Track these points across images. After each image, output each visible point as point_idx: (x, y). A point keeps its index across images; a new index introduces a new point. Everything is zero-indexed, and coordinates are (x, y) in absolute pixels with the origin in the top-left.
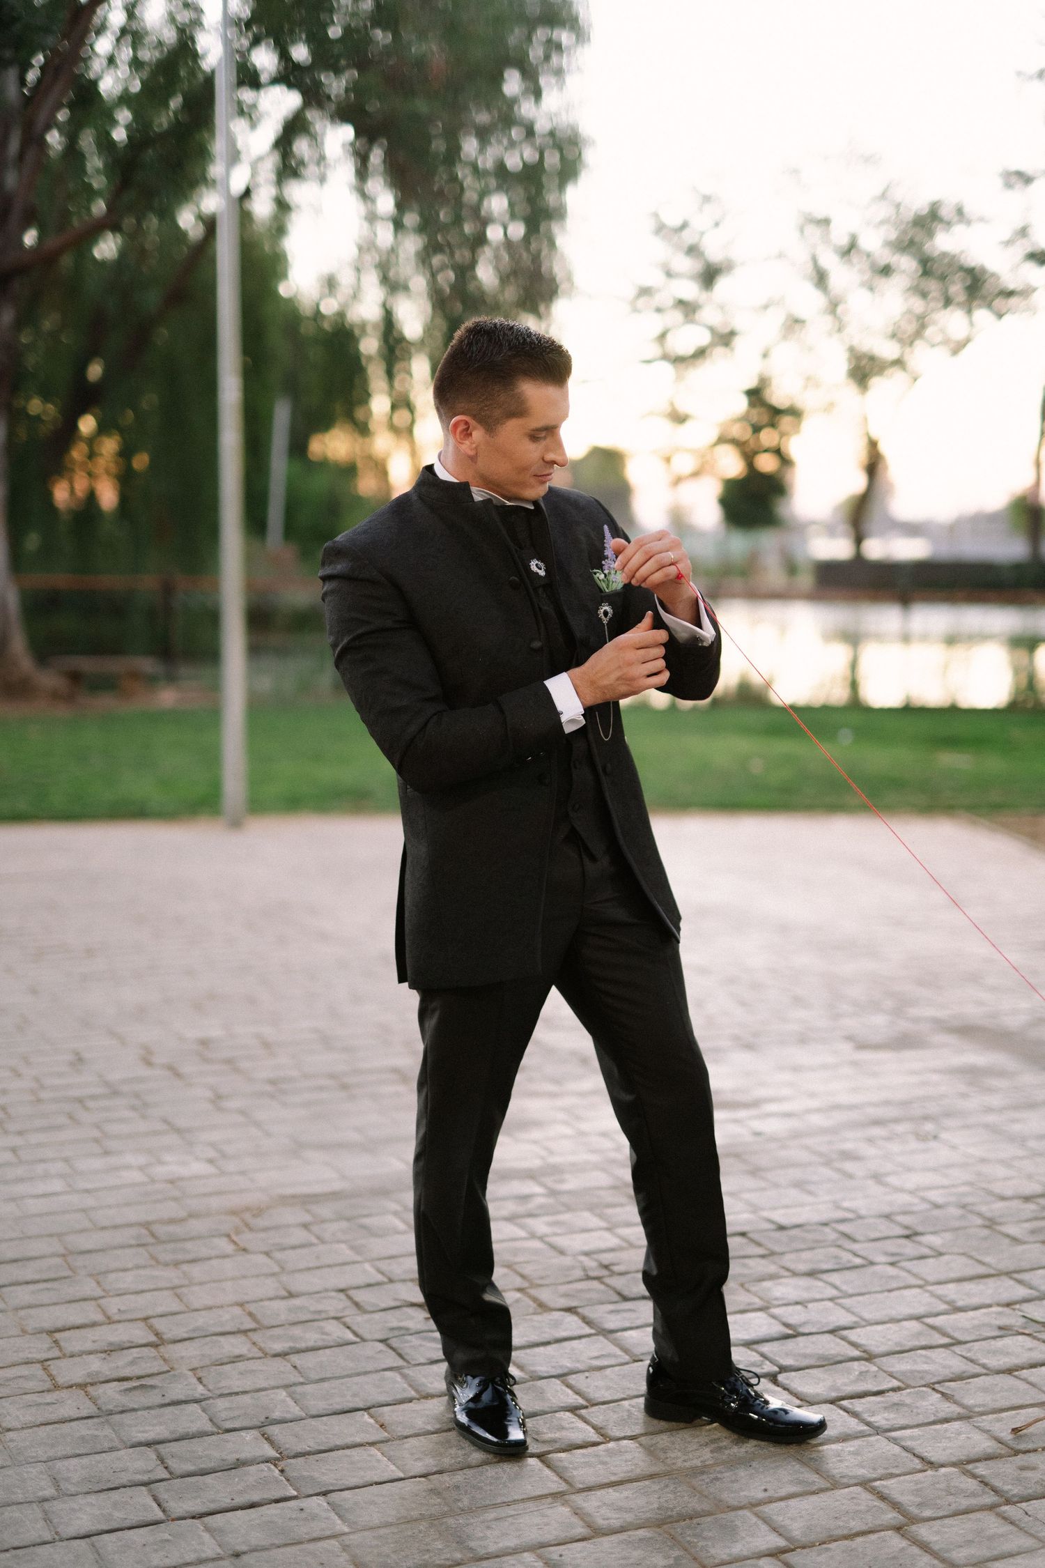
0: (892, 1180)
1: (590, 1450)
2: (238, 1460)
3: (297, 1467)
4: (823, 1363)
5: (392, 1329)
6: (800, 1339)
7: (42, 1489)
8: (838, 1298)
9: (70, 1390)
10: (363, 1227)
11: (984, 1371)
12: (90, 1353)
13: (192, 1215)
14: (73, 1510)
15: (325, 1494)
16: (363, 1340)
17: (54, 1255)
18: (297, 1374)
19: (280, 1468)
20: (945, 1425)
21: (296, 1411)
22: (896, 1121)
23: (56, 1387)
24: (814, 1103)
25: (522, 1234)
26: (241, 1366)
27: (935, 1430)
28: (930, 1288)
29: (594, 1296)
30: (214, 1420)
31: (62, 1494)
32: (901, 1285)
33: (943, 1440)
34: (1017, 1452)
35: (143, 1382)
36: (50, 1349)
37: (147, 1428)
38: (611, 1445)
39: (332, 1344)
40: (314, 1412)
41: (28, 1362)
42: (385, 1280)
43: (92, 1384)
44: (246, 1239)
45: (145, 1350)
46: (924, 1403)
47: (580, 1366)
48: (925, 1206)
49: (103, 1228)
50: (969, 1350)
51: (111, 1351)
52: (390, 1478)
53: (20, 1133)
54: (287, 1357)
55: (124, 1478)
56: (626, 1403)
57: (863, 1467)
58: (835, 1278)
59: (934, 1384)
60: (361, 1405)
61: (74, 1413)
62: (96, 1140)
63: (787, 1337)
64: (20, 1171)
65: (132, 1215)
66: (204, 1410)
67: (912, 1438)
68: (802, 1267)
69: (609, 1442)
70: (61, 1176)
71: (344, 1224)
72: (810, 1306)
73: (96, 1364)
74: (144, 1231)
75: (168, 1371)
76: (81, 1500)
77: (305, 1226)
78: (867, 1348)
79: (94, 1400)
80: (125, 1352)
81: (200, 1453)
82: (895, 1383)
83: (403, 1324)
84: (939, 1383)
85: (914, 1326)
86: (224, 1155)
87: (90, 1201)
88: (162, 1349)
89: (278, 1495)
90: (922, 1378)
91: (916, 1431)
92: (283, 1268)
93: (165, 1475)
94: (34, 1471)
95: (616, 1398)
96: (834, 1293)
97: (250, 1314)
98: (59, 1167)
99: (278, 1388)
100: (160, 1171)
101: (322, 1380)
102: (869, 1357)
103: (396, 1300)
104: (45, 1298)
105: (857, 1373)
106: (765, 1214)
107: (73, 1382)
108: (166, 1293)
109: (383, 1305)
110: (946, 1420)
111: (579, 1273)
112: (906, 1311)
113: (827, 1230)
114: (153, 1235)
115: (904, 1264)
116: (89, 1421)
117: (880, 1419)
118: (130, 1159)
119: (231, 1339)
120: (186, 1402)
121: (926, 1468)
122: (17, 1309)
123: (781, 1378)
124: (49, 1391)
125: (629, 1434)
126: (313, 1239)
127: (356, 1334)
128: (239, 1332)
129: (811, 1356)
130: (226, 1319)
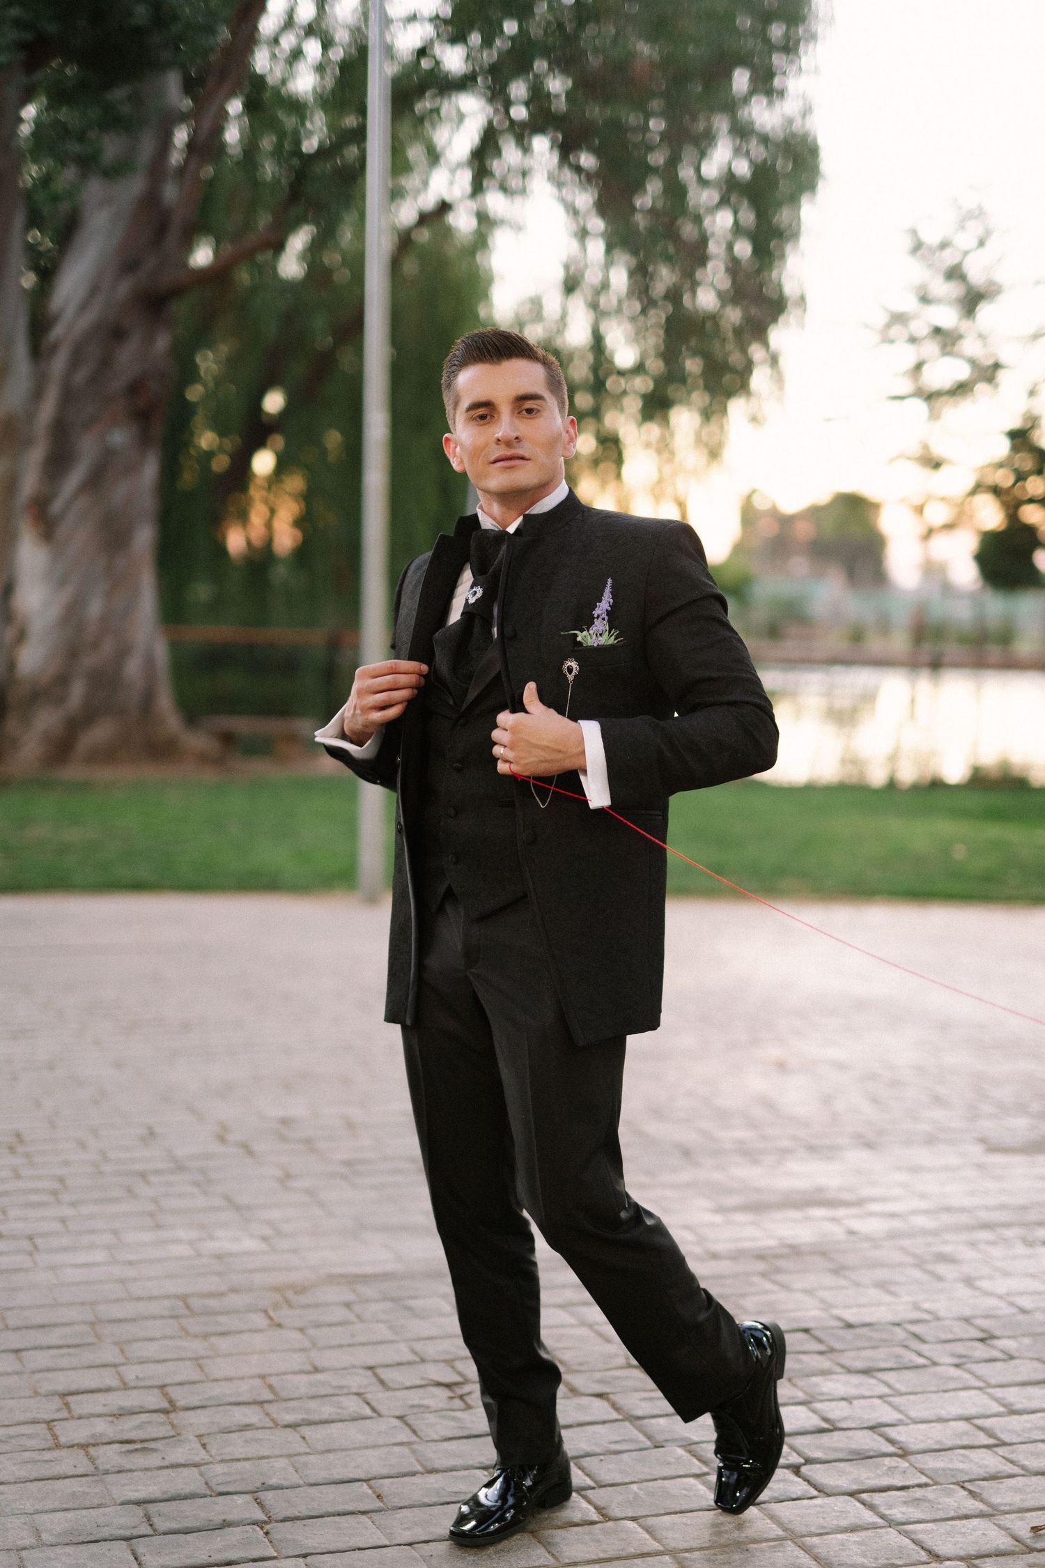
0: (984, 1284)
1: (587, 1528)
2: (224, 1521)
3: (278, 1530)
4: (855, 1457)
5: (413, 1406)
6: (836, 1434)
7: (23, 1538)
8: (889, 1396)
9: (71, 1449)
10: (409, 1309)
11: (1022, 1472)
12: (99, 1416)
13: (234, 1290)
14: (50, 1559)
15: (305, 1556)
16: (380, 1415)
17: (85, 1323)
18: (305, 1445)
19: (265, 1531)
20: (965, 1522)
21: (295, 1479)
22: (1007, 1225)
23: (58, 1446)
24: (924, 1205)
26: (248, 1434)
27: (952, 1526)
28: (990, 1390)
29: (630, 1383)
30: (210, 1484)
31: (40, 1544)
32: (960, 1386)
33: (958, 1536)
34: (1032, 1551)
35: (146, 1445)
36: (58, 1410)
37: (139, 1488)
38: (610, 1524)
39: (347, 1418)
40: (312, 1481)
41: (34, 1422)
42: (418, 1359)
43: (94, 1445)
44: (284, 1315)
45: (155, 1415)
46: (948, 1500)
47: (598, 1450)
48: (1011, 1311)
49: (139, 1299)
50: (1013, 1452)
51: (120, 1415)
52: (374, 1545)
53: (73, 1204)
54: (298, 1428)
55: (105, 1532)
56: (634, 1487)
57: (864, 1556)
58: (890, 1377)
59: (963, 1482)
60: (362, 1476)
61: (72, 1472)
62: (151, 1215)
63: (822, 1431)
64: (65, 1241)
65: (172, 1287)
66: (201, 1474)
67: (925, 1532)
68: (859, 1365)
69: (607, 1521)
70: (108, 1248)
71: (389, 1305)
72: (855, 1402)
73: (101, 1427)
74: (180, 1304)
75: (173, 1436)
77: (348, 1305)
78: (903, 1445)
79: (92, 1460)
80: (135, 1416)
81: (188, 1513)
82: (924, 1480)
83: (425, 1402)
84: (970, 1481)
85: (962, 1425)
86: (279, 1233)
87: (130, 1272)
88: (172, 1415)
89: (256, 1555)
90: (952, 1476)
91: (932, 1526)
92: (314, 1345)
93: (149, 1531)
94: (18, 1521)
95: (627, 1481)
96: (885, 1390)
97: (271, 1387)
98: (108, 1238)
99: (281, 1456)
100: (210, 1246)
101: (329, 1451)
102: (904, 1453)
103: (423, 1378)
104: (64, 1362)
105: (885, 1468)
106: (835, 1312)
107: (75, 1442)
108: (188, 1363)
109: (408, 1384)
110: (967, 1517)
112: (955, 1410)
113: (897, 1330)
114: (188, 1307)
115: (974, 1367)
116: (84, 1479)
117: (897, 1513)
118: (182, 1234)
119: (245, 1409)
120: (185, 1466)
121: (931, 1560)
122: (33, 1372)
123: (804, 1469)
124: (49, 1449)
125: (630, 1515)
126: (352, 1317)
127: (373, 1409)
128: (255, 1403)
129: (841, 1450)
130: (244, 1390)
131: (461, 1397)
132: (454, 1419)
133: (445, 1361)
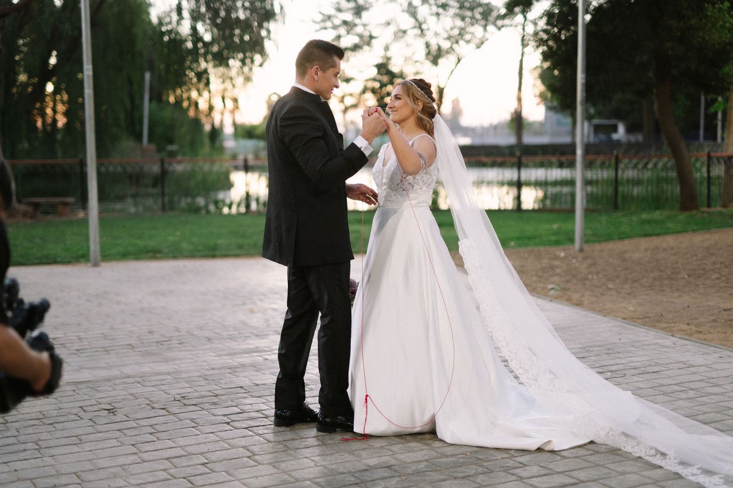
1: (152, 443)
2: (24, 449)
3: (43, 451)
4: (249, 419)
5: (95, 416)
6: (245, 414)
10: (98, 390)
15: (52, 456)
16: (82, 419)
18: (55, 429)
19: (38, 451)
20: (282, 433)
21: (50, 438)
26: (34, 427)
27: (278, 434)
29: (175, 405)
30: (19, 441)
39: (71, 421)
40: (56, 438)
42: (98, 404)
47: (159, 423)
52: (77, 452)
54: (52, 425)
56: (170, 432)
60: (75, 435)
63: (240, 413)
66: (16, 439)
67: (269, 436)
68: (258, 395)
69: (159, 441)
71: (89, 390)
72: (253, 405)
75: (6, 430)
77: (74, 391)
81: (11, 449)
83: (100, 414)
89: (35, 457)
91: (271, 434)
95: (168, 430)
97: (43, 414)
99: (46, 432)
101: (63, 430)
102: (267, 417)
106: (254, 382)
109: (93, 410)
111: (173, 399)
119: (33, 421)
120: (10, 437)
125: (168, 439)
127: (81, 418)
128: (37, 419)
129: (245, 417)
130: (33, 416)
131: (113, 412)
132: (109, 418)
133: (108, 404)
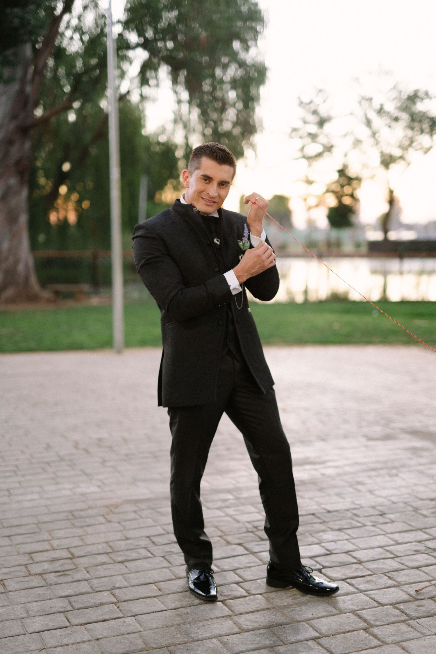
0: (377, 493)
1: (243, 599)
2: (101, 603)
3: (123, 605)
4: (341, 565)
5: (167, 552)
6: (333, 555)
7: (22, 614)
8: (350, 539)
9: (36, 576)
10: (159, 512)
11: (407, 568)
12: (45, 561)
13: (90, 508)
14: (34, 622)
15: (134, 616)
16: (155, 556)
17: (34, 524)
18: (127, 570)
19: (117, 606)
20: (389, 589)
21: (126, 584)
22: (381, 469)
23: (30, 575)
24: (348, 462)
25: (223, 514)
26: (105, 566)
27: (384, 591)
28: (389, 535)
29: (250, 539)
30: (92, 587)
31: (29, 616)
32: (376, 534)
33: (387, 595)
34: (417, 600)
35: (65, 573)
36: (28, 560)
37: (65, 590)
38: (252, 597)
39: (142, 558)
40: (133, 584)
41: (19, 565)
42: (165, 533)
43: (44, 574)
44: (111, 517)
45: (67, 560)
46: (381, 580)
47: (241, 566)
48: (390, 503)
49: (54, 513)
50: (402, 560)
51: (53, 561)
52: (161, 610)
53: (23, 476)
54: (124, 563)
55: (55, 610)
56: (259, 581)
57: (353, 605)
58: (349, 531)
59: (385, 573)
60: (152, 581)
61: (37, 585)
62: (53, 479)
63: (327, 555)
64: (22, 491)
65: (66, 508)
66: (89, 584)
67: (374, 594)
68: (336, 527)
69: (250, 596)
70: (39, 493)
71: (151, 511)
72: (338, 542)
73: (47, 566)
74: (70, 514)
75: (75, 569)
76: (37, 618)
77: (135, 512)
78: (360, 559)
79: (45, 580)
80: (59, 561)
81: (86, 600)
82: (370, 573)
83: (171, 550)
84: (388, 572)
85: (380, 550)
86: (104, 484)
87: (49, 502)
88: (74, 560)
89: (115, 616)
90: (381, 571)
91: (376, 592)
92: (124, 528)
93: (71, 609)
94: (19, 607)
95: (255, 579)
96: (348, 537)
97: (110, 547)
98: (38, 489)
99: (119, 575)
100: (78, 490)
101: (137, 572)
102: (360, 562)
103: (169, 540)
104: (28, 540)
105: (354, 569)
106: (324, 506)
107: (37, 573)
108: (76, 538)
109: (163, 543)
110: (389, 587)
111: (244, 530)
112: (377, 544)
113: (348, 513)
114: (73, 515)
115: (380, 526)
116: (43, 588)
117: (362, 587)
118: (66, 486)
119: (102, 556)
120: (81, 581)
121: (379, 606)
122: (17, 544)
123: (323, 571)
124: (27, 576)
125: (259, 592)
126: (138, 517)
127: (152, 554)
128: (105, 553)
129: (336, 562)
130: (100, 548)
